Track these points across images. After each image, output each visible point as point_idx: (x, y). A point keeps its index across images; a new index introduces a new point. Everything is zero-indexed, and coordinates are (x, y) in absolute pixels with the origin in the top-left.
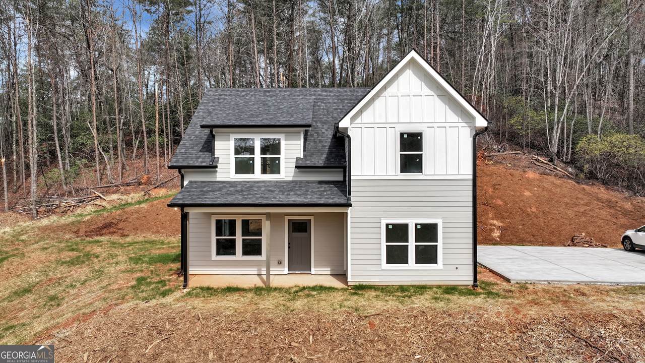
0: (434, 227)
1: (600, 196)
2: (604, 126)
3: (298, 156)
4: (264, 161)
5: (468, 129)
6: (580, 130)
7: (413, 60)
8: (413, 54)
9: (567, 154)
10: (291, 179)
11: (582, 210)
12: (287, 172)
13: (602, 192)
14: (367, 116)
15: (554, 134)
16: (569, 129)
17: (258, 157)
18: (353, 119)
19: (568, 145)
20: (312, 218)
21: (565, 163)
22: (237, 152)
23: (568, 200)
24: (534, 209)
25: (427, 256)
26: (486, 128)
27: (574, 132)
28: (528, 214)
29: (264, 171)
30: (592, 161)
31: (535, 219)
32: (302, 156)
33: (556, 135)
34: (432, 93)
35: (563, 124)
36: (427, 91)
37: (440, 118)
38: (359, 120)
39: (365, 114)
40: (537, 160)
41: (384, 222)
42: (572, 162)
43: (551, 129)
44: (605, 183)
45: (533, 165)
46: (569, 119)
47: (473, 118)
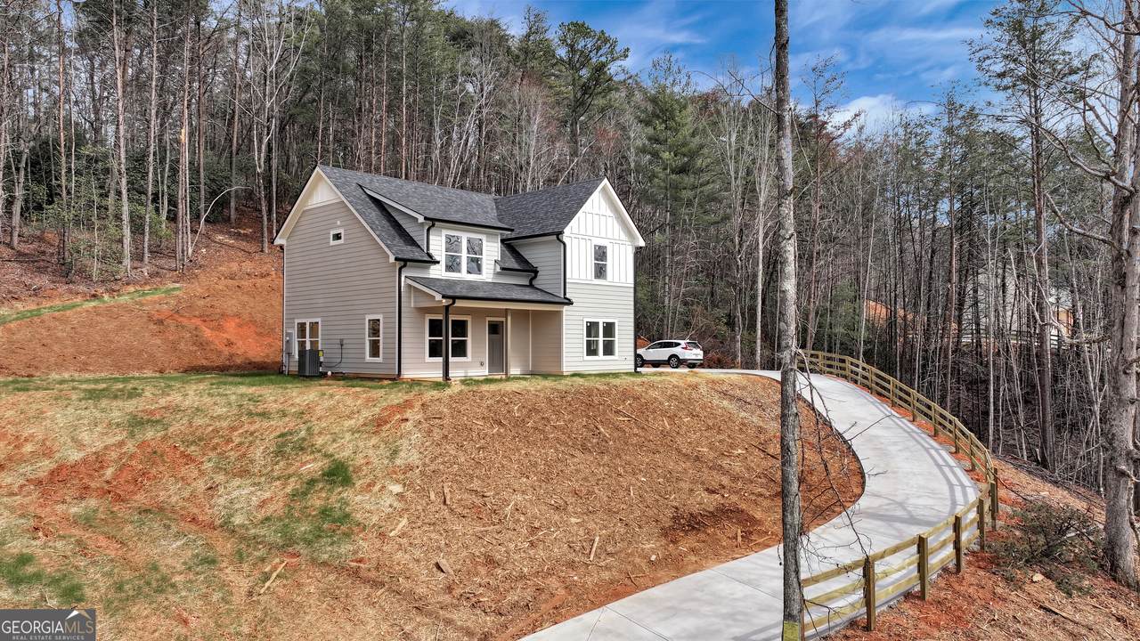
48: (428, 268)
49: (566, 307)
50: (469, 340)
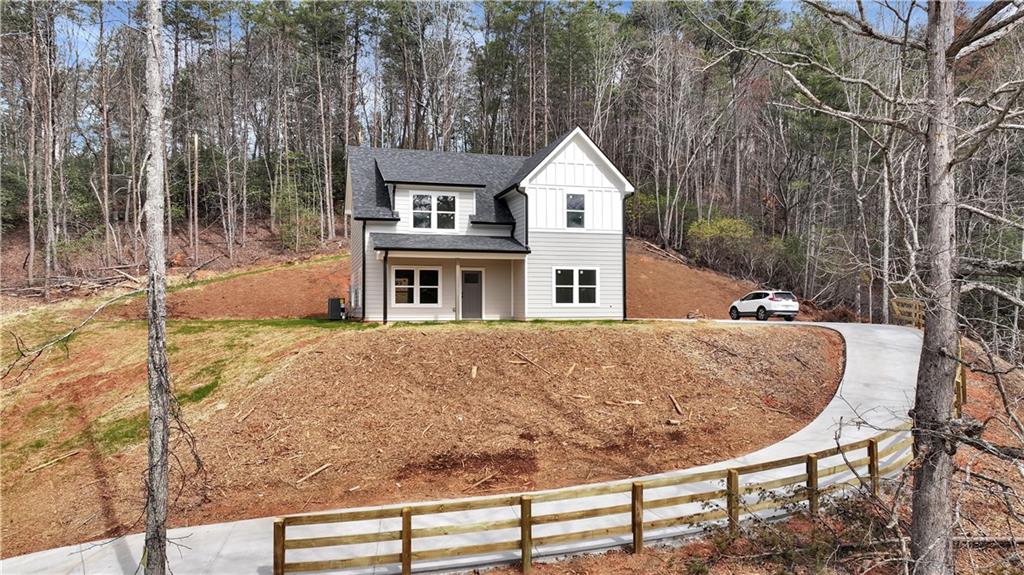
0: (593, 272)
1: (711, 279)
2: (713, 213)
3: (471, 213)
4: (439, 217)
5: (619, 194)
6: (690, 216)
7: (578, 135)
8: (578, 130)
9: (678, 241)
10: (464, 234)
11: (695, 291)
12: (461, 226)
13: (713, 276)
14: (541, 179)
15: (666, 218)
16: (680, 216)
17: (434, 213)
18: (531, 180)
19: (679, 232)
20: (483, 270)
21: (677, 251)
22: (415, 207)
23: (681, 283)
24: (651, 291)
25: (588, 296)
26: (633, 194)
27: (685, 219)
28: (646, 295)
29: (440, 226)
30: (703, 246)
31: (653, 300)
32: (475, 214)
33: (668, 220)
34: (591, 162)
35: (675, 207)
36: (588, 161)
37: (598, 183)
38: (534, 182)
39: (539, 177)
40: (649, 246)
41: (554, 268)
42: (683, 250)
43: (663, 214)
44: (715, 268)
45: (647, 250)
46: (681, 204)
47: (623, 185)
48: (395, 225)
49: (527, 256)
50: (440, 288)
